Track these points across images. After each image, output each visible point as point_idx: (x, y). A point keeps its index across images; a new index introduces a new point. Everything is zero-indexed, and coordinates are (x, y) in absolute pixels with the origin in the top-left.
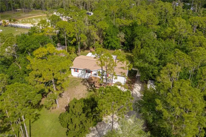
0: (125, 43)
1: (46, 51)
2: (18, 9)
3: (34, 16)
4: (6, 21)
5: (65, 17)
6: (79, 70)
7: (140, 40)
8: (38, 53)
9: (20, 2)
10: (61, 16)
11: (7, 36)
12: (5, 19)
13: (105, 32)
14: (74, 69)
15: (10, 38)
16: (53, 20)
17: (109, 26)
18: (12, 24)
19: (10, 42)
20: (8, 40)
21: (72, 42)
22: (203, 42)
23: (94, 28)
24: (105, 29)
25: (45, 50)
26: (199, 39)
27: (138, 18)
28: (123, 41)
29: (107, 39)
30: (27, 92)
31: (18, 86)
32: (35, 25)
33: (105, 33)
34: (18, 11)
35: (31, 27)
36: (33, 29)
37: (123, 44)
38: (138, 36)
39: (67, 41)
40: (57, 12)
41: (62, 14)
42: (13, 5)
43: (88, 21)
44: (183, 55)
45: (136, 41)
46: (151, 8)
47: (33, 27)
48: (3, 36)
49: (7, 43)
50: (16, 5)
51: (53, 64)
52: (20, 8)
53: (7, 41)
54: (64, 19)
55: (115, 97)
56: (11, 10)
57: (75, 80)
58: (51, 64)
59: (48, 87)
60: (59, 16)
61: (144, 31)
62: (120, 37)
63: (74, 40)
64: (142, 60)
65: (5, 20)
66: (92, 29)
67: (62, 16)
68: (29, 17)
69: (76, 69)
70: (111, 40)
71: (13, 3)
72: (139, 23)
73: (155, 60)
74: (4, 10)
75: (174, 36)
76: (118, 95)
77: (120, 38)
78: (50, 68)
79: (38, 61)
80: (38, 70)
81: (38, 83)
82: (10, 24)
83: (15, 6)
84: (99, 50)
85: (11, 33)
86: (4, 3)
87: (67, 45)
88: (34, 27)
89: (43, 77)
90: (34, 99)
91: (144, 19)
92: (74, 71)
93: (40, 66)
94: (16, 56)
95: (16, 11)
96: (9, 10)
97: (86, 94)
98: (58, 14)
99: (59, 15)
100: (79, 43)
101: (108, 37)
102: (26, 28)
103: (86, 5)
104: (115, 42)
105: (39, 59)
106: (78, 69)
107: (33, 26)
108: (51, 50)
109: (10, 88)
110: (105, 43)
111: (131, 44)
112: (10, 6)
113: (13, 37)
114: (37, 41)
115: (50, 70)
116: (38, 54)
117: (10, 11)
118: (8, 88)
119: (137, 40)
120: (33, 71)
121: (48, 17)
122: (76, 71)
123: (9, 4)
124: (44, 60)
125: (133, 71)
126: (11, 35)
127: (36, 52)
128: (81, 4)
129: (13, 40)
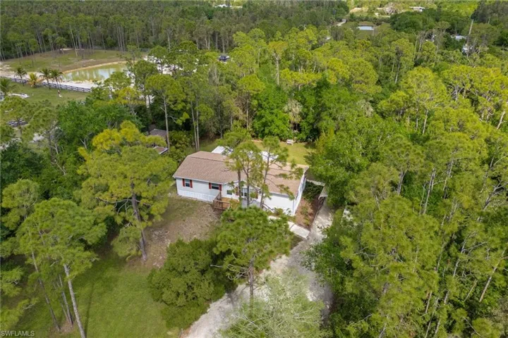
0: (301, 124)
1: (120, 136)
2: (64, 48)
3: (101, 63)
4: (38, 75)
5: (169, 67)
6: (193, 183)
7: (334, 119)
8: (102, 140)
9: (69, 33)
10: (158, 63)
11: (37, 107)
12: (34, 71)
13: (255, 99)
14: (183, 180)
15: (44, 109)
16: (140, 73)
17: (264, 87)
18: (50, 82)
19: (45, 119)
20: (40, 113)
21: (179, 122)
22: (468, 121)
23: (230, 90)
24: (255, 93)
25: (118, 134)
26: (458, 116)
27: (332, 69)
28: (297, 120)
29: (261, 117)
30: (77, 218)
31: (58, 205)
32: (100, 83)
33: (255, 103)
34: (65, 52)
35: (92, 88)
36: (97, 93)
37: (297, 127)
38: (330, 108)
39: (170, 119)
40: (150, 55)
41: (161, 58)
42: (53, 38)
43: (217, 75)
44: (408, 147)
45: (325, 120)
46: (366, 46)
47: (96, 89)
48: (29, 106)
49: (38, 121)
50: (59, 39)
51: (133, 164)
52: (68, 47)
53: (36, 116)
54: (165, 71)
55: (254, 227)
56: (49, 49)
57: (185, 205)
58: (129, 163)
59: (122, 214)
60: (153, 64)
61: (342, 100)
62: (290, 111)
63: (186, 116)
64: (331, 161)
65: (34, 73)
66: (226, 92)
67: (161, 64)
68: (90, 67)
69: (187, 180)
70: (270, 119)
71: (54, 35)
72: (332, 80)
73: (358, 161)
74: (33, 50)
75: (412, 110)
76: (259, 224)
77: (290, 113)
78: (125, 172)
79: (102, 158)
80: (101, 176)
81: (101, 203)
82: (46, 81)
83: (58, 41)
84: (232, 135)
85: (47, 100)
86: (33, 35)
87: (170, 129)
88: (98, 88)
89: (110, 191)
90: (90, 231)
91: (344, 71)
92: (184, 185)
93: (105, 168)
94: (56, 149)
95: (61, 52)
96: (44, 51)
97: (206, 234)
98: (153, 60)
99: (155, 61)
100: (195, 123)
101: (263, 111)
102: (83, 92)
103: (219, 38)
104: (279, 123)
105: (104, 154)
106: (191, 181)
107: (96, 86)
108: (129, 136)
109: (41, 207)
110: (256, 126)
111: (315, 127)
112: (47, 41)
113: (50, 109)
114: (101, 117)
115: (125, 177)
116: (102, 143)
117: (47, 53)
118: (38, 207)
119: (327, 118)
120: (90, 178)
121: (131, 64)
122: (188, 185)
123: (45, 36)
124: (115, 156)
125: (314, 187)
126: (47, 103)
127: (98, 139)
128: (207, 38)
129: (49, 113)
